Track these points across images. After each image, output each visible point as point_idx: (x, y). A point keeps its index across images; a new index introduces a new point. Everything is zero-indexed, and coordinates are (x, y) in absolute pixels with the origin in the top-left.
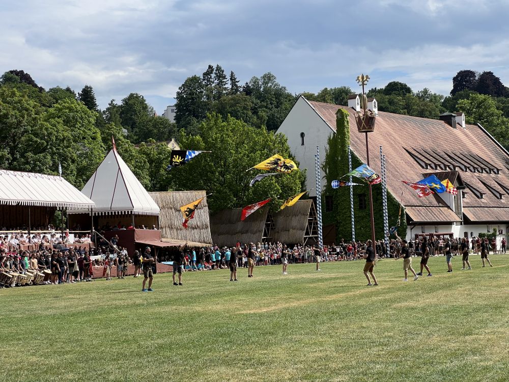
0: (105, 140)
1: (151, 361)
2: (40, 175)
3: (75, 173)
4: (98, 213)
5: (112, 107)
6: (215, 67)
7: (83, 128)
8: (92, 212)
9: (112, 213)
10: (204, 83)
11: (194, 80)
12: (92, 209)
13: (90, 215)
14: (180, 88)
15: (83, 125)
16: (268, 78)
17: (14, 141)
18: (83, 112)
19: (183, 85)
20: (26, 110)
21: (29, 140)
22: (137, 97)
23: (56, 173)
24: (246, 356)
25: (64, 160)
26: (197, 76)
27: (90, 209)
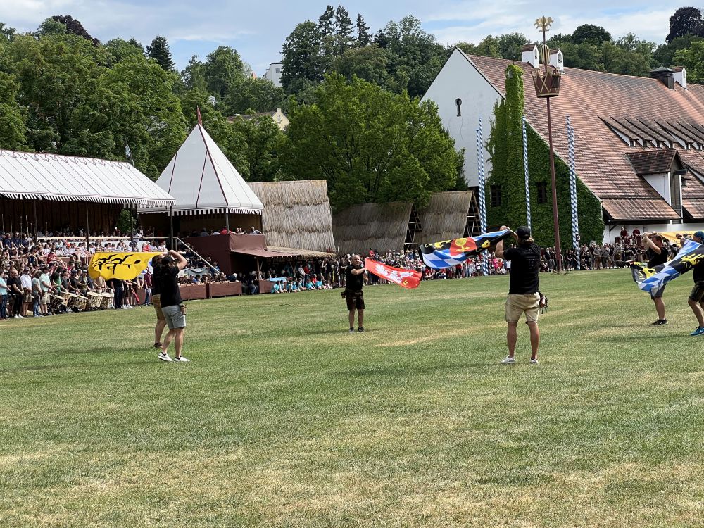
0: (186, 112)
1: (269, 408)
2: (100, 160)
3: (146, 157)
4: (180, 213)
5: (194, 66)
6: (335, 9)
7: (155, 96)
9: (198, 212)
10: (320, 31)
11: (308, 26)
12: (171, 207)
13: (169, 215)
14: (287, 39)
15: (156, 91)
16: (409, 23)
17: (63, 114)
18: (155, 73)
19: (292, 34)
20: (77, 72)
21: (85, 114)
22: (228, 52)
23: (121, 158)
24: (394, 401)
25: (131, 139)
26: (311, 21)
27: (169, 207)
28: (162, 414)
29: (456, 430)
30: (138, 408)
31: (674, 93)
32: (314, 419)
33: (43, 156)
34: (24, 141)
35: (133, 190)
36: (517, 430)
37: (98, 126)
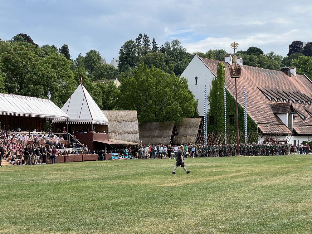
0: (76, 78)
1: (110, 213)
2: (37, 98)
3: (58, 97)
4: (71, 123)
5: (80, 58)
6: (143, 35)
7: (63, 71)
8: (67, 122)
9: (79, 122)
10: (136, 44)
11: (131, 42)
12: (67, 120)
13: (66, 124)
14: (121, 47)
15: (63, 69)
16: (176, 43)
17: (21, 77)
18: (63, 61)
19: (124, 45)
20: (29, 59)
21: (31, 77)
22: (95, 52)
23: (46, 97)
24: (166, 212)
25: (51, 90)
26: (132, 40)
27: (66, 120)
28: (62, 214)
29: (194, 226)
30: (51, 211)
31: (291, 78)
32: (131, 218)
33: (12, 95)
34: (3, 88)
35: (51, 112)
36: (222, 227)
37: (37, 83)
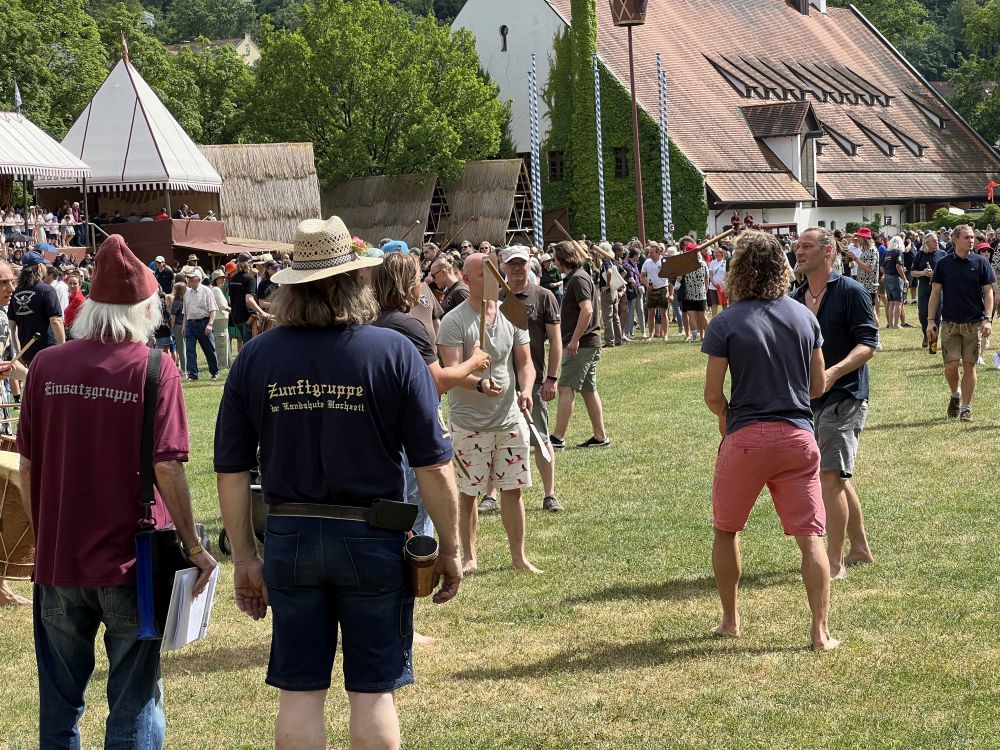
0: (107, 39)
3: (47, 105)
4: (98, 188)
7: (60, 15)
8: (84, 185)
9: (124, 187)
12: (84, 179)
13: (81, 191)
25: (25, 78)
27: (81, 180)
31: (808, 21)
